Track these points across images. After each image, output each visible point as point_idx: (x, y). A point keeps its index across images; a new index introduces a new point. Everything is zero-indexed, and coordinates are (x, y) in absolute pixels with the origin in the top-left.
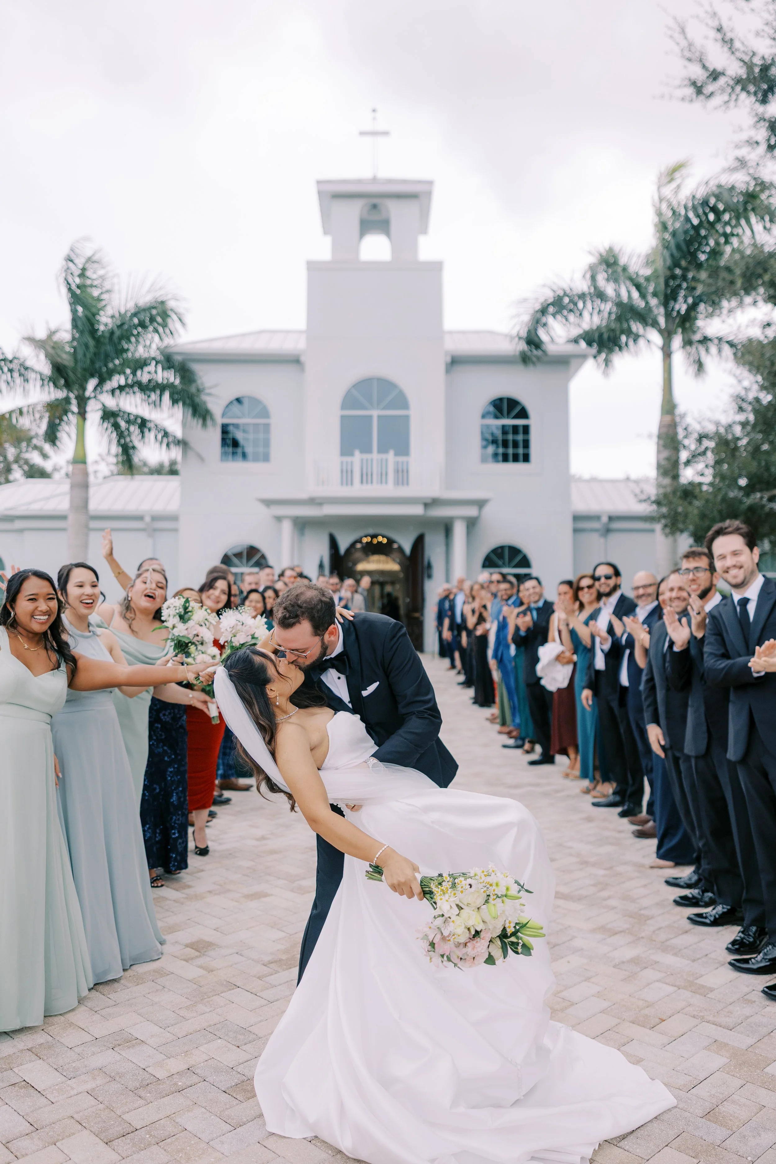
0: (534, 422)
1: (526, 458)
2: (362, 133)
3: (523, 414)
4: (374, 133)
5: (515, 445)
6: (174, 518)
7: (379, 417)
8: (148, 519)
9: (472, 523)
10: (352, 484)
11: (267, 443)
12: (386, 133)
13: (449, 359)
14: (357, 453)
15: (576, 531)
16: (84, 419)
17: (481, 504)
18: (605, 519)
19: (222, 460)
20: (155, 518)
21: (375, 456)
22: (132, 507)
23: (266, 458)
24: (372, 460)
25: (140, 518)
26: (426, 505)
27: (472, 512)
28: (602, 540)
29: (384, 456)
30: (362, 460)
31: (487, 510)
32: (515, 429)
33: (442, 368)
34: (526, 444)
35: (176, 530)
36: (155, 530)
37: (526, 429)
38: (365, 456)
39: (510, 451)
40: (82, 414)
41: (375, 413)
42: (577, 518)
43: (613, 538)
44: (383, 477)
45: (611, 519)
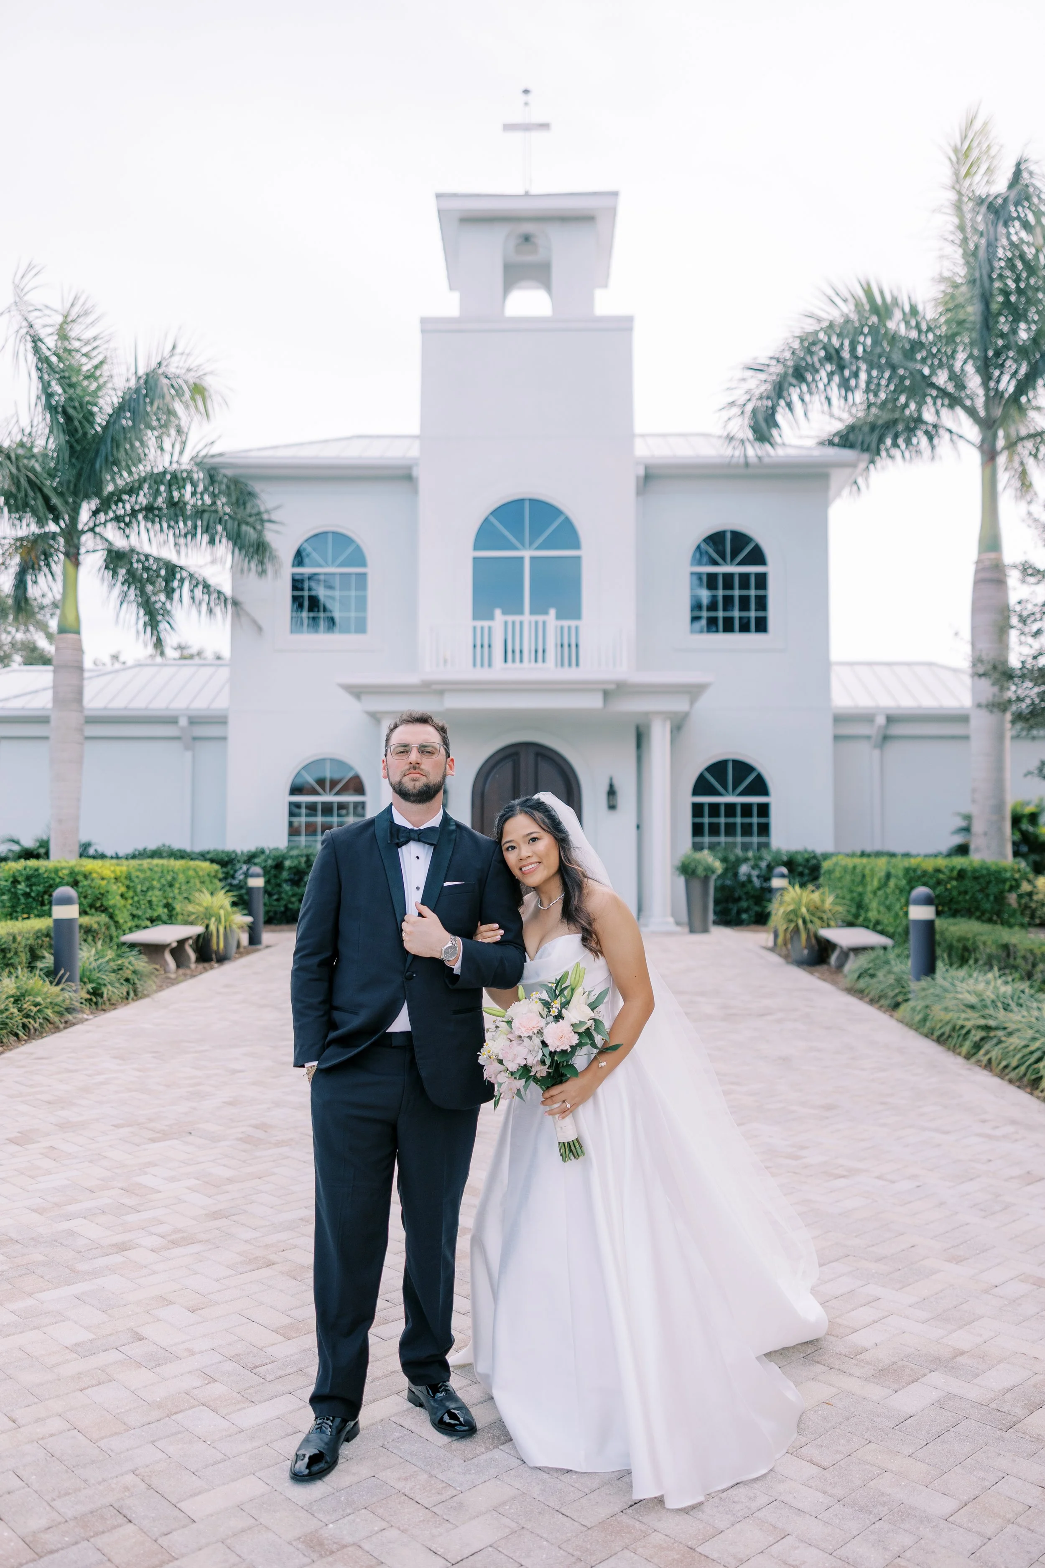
0: (772, 569)
1: (761, 626)
2: (509, 127)
3: (757, 556)
4: (527, 127)
5: (744, 603)
6: (221, 720)
7: (532, 559)
8: (183, 722)
9: (678, 725)
10: (490, 665)
11: (362, 604)
12: (545, 126)
13: (641, 472)
14: (498, 612)
15: (837, 738)
16: (77, 564)
17: (694, 691)
18: (881, 720)
19: (292, 632)
20: (193, 721)
21: (527, 618)
22: (160, 704)
23: (361, 627)
24: (521, 623)
25: (172, 721)
26: (606, 694)
27: (680, 705)
28: (876, 753)
29: (540, 618)
30: (506, 623)
31: (704, 701)
32: (744, 579)
33: (631, 486)
34: (762, 602)
35: (224, 738)
36: (195, 739)
37: (762, 581)
38: (510, 618)
39: (736, 614)
40: (73, 556)
41: (527, 554)
42: (839, 719)
43: (894, 749)
44: (539, 654)
45: (891, 719)
